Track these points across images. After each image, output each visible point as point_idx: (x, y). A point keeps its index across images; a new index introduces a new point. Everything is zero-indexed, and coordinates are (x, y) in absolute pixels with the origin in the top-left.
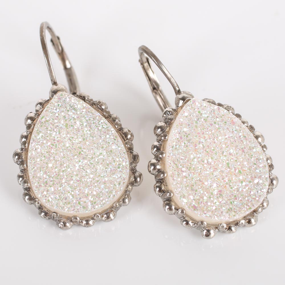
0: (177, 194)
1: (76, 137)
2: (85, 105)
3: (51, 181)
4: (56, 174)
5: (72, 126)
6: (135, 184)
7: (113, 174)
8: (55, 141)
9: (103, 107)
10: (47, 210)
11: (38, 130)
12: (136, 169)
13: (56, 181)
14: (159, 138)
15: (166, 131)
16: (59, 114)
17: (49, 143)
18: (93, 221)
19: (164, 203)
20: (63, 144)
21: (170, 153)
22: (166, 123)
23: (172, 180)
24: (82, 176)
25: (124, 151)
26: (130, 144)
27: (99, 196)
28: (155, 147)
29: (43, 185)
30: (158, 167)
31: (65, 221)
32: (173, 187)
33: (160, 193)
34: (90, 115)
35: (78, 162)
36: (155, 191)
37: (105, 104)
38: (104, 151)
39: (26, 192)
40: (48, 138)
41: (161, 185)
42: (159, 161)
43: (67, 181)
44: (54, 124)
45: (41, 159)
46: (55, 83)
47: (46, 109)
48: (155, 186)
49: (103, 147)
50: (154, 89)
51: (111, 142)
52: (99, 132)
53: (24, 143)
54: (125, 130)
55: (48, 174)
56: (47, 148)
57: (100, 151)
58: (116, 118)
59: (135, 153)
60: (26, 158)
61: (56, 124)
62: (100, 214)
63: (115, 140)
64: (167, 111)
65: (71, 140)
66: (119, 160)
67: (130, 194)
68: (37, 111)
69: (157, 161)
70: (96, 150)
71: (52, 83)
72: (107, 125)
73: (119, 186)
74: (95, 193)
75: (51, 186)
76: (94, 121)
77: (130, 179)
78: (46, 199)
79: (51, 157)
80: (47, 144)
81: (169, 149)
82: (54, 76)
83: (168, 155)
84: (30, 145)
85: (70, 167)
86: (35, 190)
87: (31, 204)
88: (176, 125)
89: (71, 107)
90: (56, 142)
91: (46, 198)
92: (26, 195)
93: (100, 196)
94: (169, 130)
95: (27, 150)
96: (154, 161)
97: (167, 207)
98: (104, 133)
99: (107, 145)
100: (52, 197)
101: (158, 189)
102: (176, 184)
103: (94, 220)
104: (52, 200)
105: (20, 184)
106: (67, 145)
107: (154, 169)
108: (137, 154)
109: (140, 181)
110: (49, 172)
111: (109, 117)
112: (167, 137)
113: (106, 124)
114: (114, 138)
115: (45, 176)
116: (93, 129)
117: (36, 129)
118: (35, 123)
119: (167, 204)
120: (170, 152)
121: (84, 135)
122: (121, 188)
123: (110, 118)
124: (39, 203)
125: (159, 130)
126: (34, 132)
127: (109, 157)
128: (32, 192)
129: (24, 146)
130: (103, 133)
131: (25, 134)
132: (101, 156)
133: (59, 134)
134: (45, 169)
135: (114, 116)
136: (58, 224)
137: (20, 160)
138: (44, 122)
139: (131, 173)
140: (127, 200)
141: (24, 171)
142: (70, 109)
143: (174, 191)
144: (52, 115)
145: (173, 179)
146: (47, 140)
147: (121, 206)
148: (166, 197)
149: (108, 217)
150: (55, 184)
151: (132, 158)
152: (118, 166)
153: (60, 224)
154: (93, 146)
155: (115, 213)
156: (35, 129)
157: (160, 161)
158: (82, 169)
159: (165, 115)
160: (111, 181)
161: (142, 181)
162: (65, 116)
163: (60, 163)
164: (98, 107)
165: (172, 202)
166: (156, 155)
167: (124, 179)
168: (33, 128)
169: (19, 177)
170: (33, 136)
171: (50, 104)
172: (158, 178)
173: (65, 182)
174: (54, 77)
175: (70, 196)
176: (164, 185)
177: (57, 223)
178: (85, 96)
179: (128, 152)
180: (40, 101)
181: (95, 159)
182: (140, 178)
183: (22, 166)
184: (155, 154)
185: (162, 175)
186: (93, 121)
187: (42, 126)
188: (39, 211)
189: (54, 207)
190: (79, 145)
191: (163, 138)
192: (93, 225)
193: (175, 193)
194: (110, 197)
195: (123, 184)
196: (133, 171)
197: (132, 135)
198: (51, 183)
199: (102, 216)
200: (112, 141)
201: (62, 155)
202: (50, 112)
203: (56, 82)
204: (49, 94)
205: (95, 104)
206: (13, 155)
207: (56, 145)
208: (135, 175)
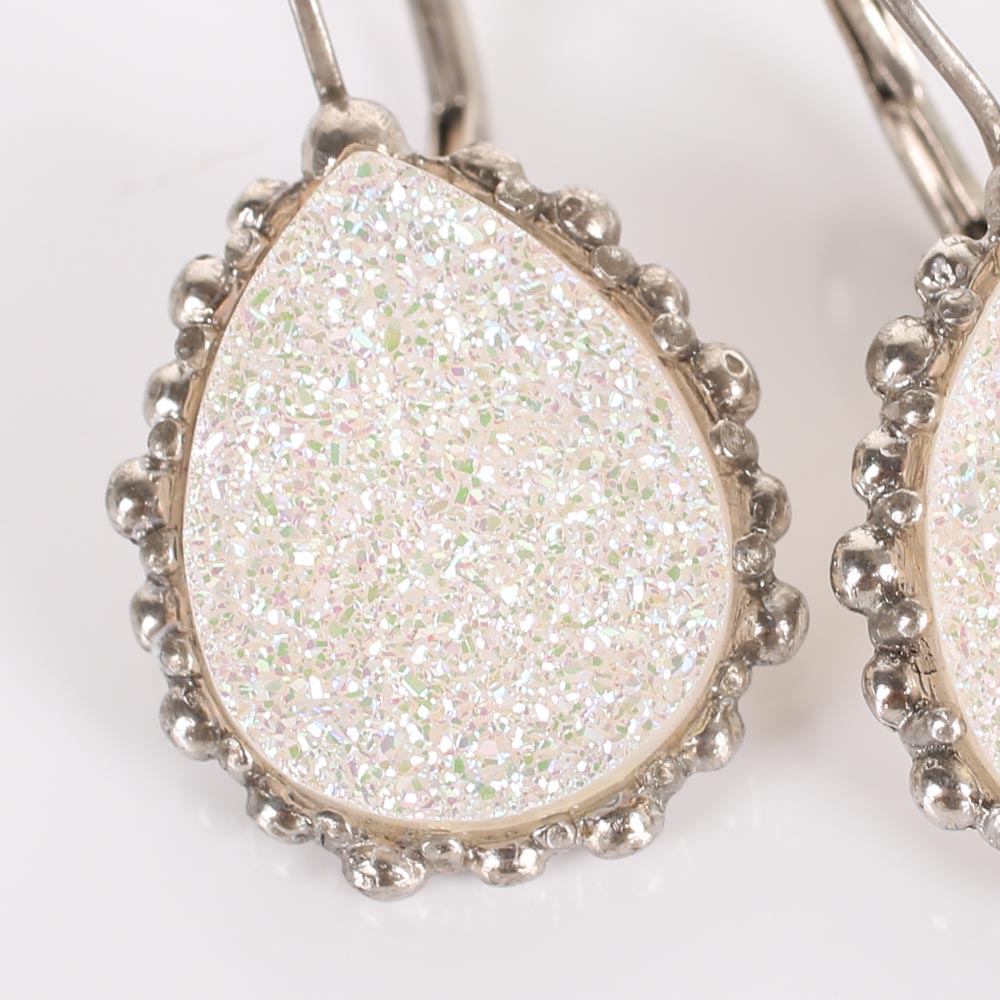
0: (984, 728)
1: (442, 405)
2: (490, 226)
3: (311, 645)
4: (337, 609)
5: (421, 341)
6: (763, 655)
7: (644, 611)
8: (329, 428)
9: (596, 230)
10: (292, 797)
11: (236, 367)
12: (771, 571)
13: (333, 645)
14: (892, 413)
15: (931, 374)
16: (349, 279)
17: (297, 439)
18: (539, 856)
19: (918, 768)
20: (371, 443)
21: (950, 504)
22: (931, 327)
23: (954, 651)
24: (476, 622)
25: (704, 483)
26: (736, 440)
27: (565, 728)
28: (872, 455)
29: (263, 666)
30: (887, 572)
31: (386, 857)
32: (962, 691)
33: (895, 714)
34: (524, 282)
35: (452, 546)
36: (870, 698)
37: (605, 209)
38: (592, 481)
39: (179, 693)
40: (291, 409)
41: (900, 669)
42: (889, 541)
43: (393, 645)
44: (324, 335)
45: (257, 520)
46: (334, 94)
47: (279, 247)
48: (870, 674)
49: (585, 465)
50: (884, 94)
51: (631, 430)
52: (568, 375)
53: (165, 432)
54: (716, 359)
55: (295, 604)
56: (284, 463)
57: (575, 484)
58: (663, 291)
59: (764, 483)
60: (176, 507)
61: (336, 335)
62: (573, 823)
63: (655, 419)
64: (940, 255)
65: (416, 423)
66: (676, 529)
67: (736, 708)
68: (233, 254)
69: (878, 541)
70: (548, 481)
71: (318, 92)
72: (609, 334)
73: (673, 672)
74: (542, 714)
75: (308, 674)
76: (543, 316)
77: (736, 629)
78: (280, 744)
79: (309, 514)
80: (288, 440)
81: (944, 481)
82: (329, 51)
83: (938, 514)
84: (194, 446)
85: (413, 573)
86: (225, 694)
87: (204, 760)
88: (985, 344)
89: (418, 237)
90: (335, 432)
91: (280, 737)
92: (175, 708)
93: (570, 727)
94: (948, 367)
95: (180, 469)
96: (864, 540)
97: (934, 790)
98: (594, 382)
99: (611, 451)
100: (315, 730)
101: (884, 692)
102: (978, 675)
103: (541, 852)
104: (315, 751)
105: (147, 649)
106: (396, 450)
107: (866, 583)
108: (776, 486)
109: (791, 635)
110: (295, 597)
111: (624, 285)
112: (932, 414)
113: (605, 329)
114: (648, 412)
115: (273, 616)
116: (536, 360)
117: (228, 360)
118: (225, 319)
119: (931, 776)
120: (946, 497)
121: (486, 395)
122: (684, 683)
123: (631, 292)
124: (245, 761)
125: (896, 365)
126: (218, 374)
127: (622, 514)
128: (208, 695)
129: (163, 447)
130: (587, 383)
131: (172, 374)
132: (579, 509)
133: (354, 384)
134: (276, 575)
135: (655, 276)
136: (347, 871)
137: (147, 523)
138: (268, 324)
139: (744, 593)
140: (721, 739)
141: (169, 581)
142: (409, 246)
143: (968, 714)
144: (312, 281)
145: (964, 648)
146: (287, 420)
147: (687, 772)
148: (924, 741)
149: (619, 837)
150: (331, 663)
151: (752, 509)
152: (672, 564)
153: (357, 875)
154: (530, 458)
155: (655, 812)
156: (223, 360)
157: (893, 543)
158: (477, 582)
159: (927, 281)
160: (631, 647)
161: (802, 639)
162: (384, 286)
163: (355, 550)
164: (565, 229)
165: (957, 767)
166: (874, 502)
167: (702, 638)
168: (214, 349)
169: (143, 608)
170: (211, 394)
171: (305, 219)
172: (887, 636)
173: (385, 654)
174: (328, 60)
175: (412, 729)
176: (918, 672)
177: (345, 862)
178: (498, 166)
179: (729, 474)
180: (256, 191)
181: (543, 528)
182: (793, 621)
183: (155, 559)
184: (870, 498)
185: (905, 621)
186: (535, 312)
187: (257, 344)
188: (249, 795)
189: (323, 788)
190: (457, 448)
191: (911, 417)
192: (539, 873)
193: (970, 723)
194: (623, 730)
195: (698, 662)
196: (757, 586)
197: (750, 385)
198: (308, 654)
199: (588, 832)
200: (640, 426)
201: (368, 506)
202: (303, 264)
203: (342, 87)
204: (303, 153)
205: (548, 213)
206: (109, 492)
207: (335, 447)
208: (762, 605)
